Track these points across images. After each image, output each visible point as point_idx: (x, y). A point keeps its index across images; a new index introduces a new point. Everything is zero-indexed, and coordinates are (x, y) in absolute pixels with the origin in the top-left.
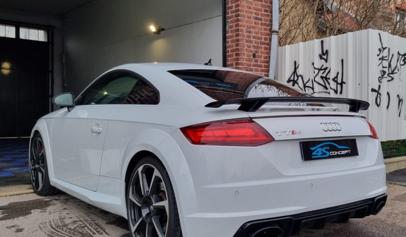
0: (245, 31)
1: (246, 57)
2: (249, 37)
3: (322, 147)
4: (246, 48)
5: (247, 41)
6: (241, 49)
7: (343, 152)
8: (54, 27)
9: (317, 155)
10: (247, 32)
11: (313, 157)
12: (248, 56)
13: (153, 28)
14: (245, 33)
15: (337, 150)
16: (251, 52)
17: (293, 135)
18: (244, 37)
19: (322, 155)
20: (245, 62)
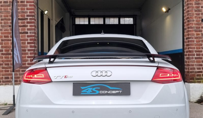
0: (194, 3)
1: (195, 22)
2: (198, 7)
3: (93, 87)
4: (195, 15)
5: (196, 11)
6: (191, 17)
7: (114, 92)
8: (136, 15)
9: (86, 92)
10: (196, 4)
11: (82, 94)
12: (197, 21)
13: (164, 10)
14: (194, 5)
15: (108, 90)
16: (200, 18)
17: (65, 79)
18: (193, 8)
19: (91, 92)
20: (194, 26)
